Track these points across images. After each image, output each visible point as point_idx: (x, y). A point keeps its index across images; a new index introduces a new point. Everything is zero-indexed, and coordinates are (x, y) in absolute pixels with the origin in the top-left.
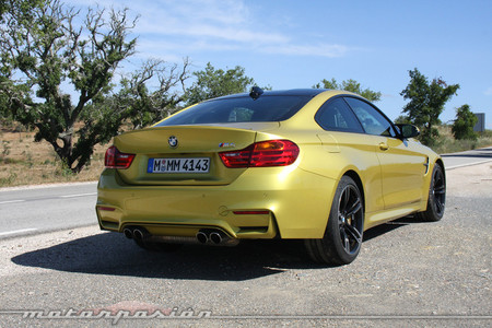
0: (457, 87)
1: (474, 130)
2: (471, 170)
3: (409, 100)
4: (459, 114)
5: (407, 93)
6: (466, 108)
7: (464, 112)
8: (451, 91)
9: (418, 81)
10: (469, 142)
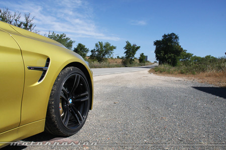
0: (140, 47)
1: (144, 60)
2: (141, 72)
3: (126, 50)
4: (141, 55)
5: (126, 48)
6: (143, 54)
7: (142, 55)
8: (138, 48)
9: (128, 45)
10: (143, 64)
